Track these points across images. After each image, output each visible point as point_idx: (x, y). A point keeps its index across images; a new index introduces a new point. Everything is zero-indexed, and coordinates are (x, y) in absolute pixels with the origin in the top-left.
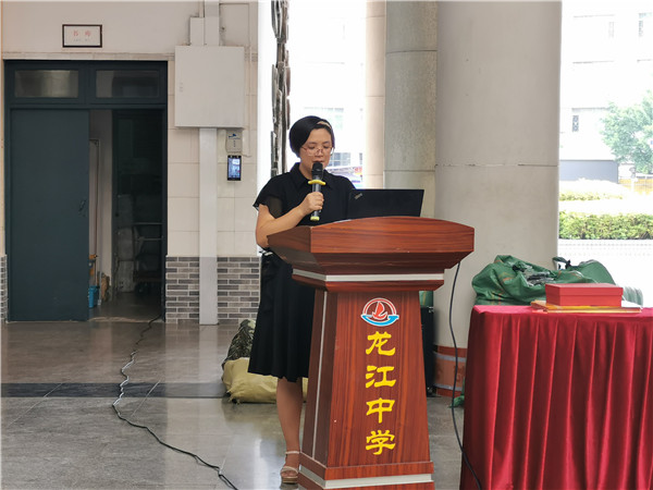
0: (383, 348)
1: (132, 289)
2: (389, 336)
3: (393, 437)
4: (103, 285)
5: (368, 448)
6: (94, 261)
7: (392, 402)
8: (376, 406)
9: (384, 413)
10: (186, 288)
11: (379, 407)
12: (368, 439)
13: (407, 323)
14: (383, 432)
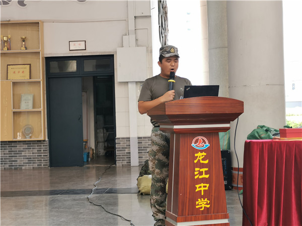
0: (203, 160)
1: (104, 154)
2: (205, 154)
3: (209, 202)
4: (91, 152)
5: (197, 207)
6: (86, 142)
7: (208, 185)
8: (200, 187)
9: (204, 190)
10: (125, 150)
11: (201, 188)
12: (197, 203)
13: (214, 148)
14: (204, 199)
